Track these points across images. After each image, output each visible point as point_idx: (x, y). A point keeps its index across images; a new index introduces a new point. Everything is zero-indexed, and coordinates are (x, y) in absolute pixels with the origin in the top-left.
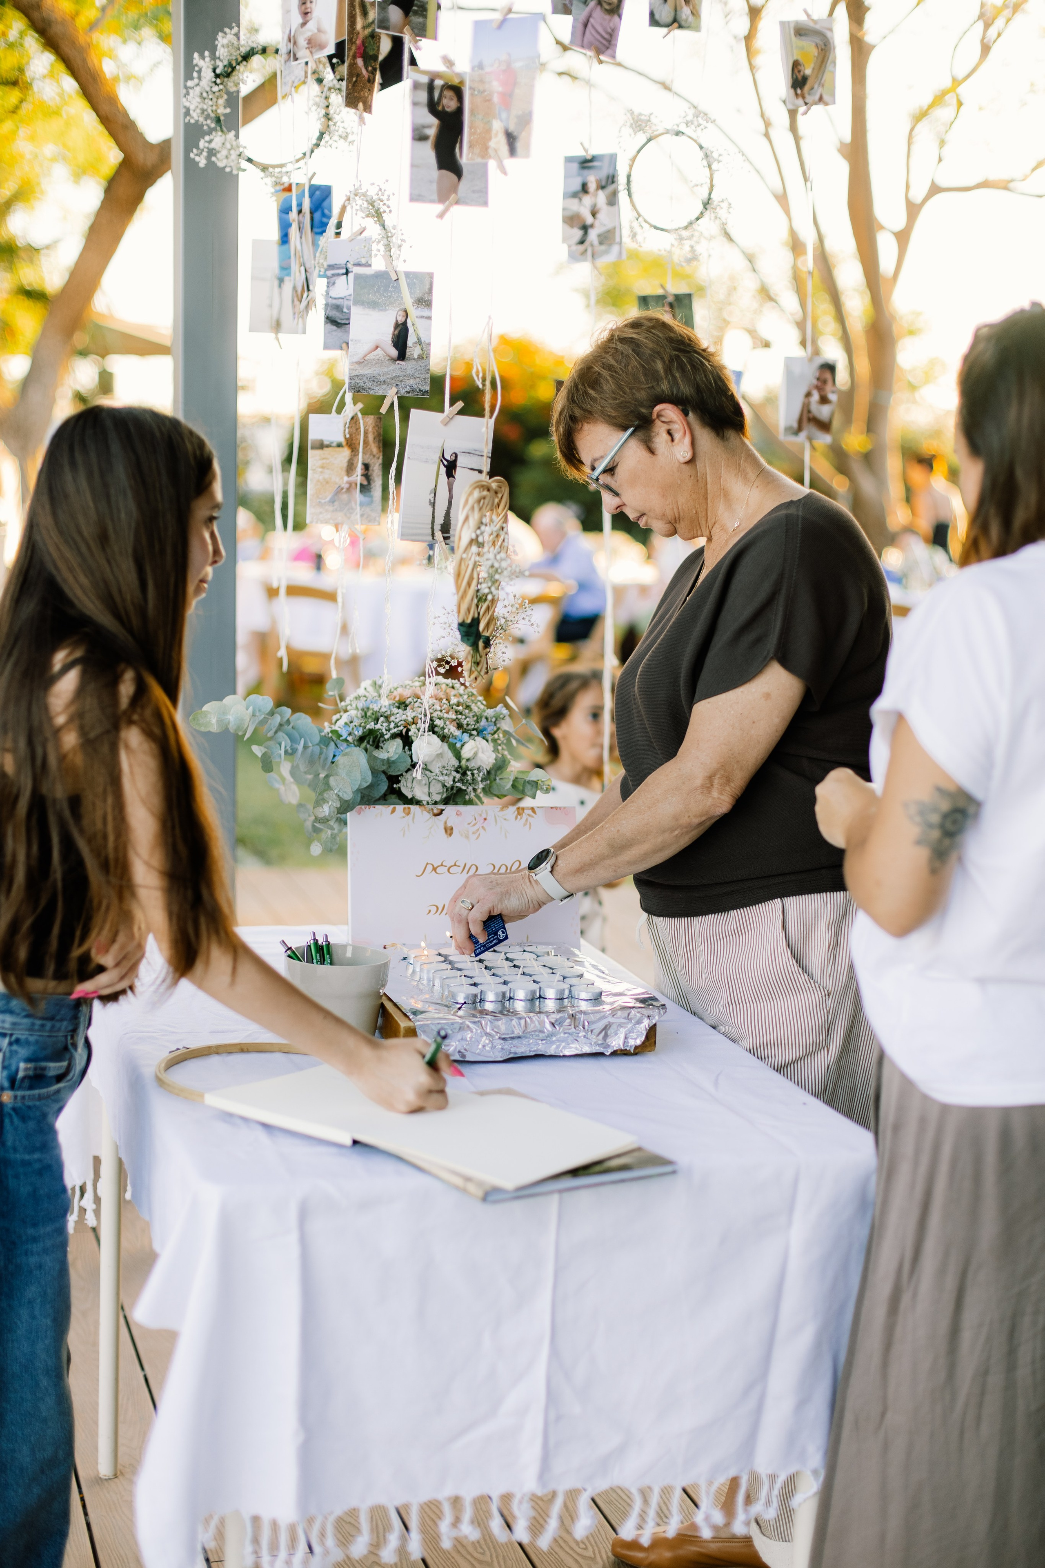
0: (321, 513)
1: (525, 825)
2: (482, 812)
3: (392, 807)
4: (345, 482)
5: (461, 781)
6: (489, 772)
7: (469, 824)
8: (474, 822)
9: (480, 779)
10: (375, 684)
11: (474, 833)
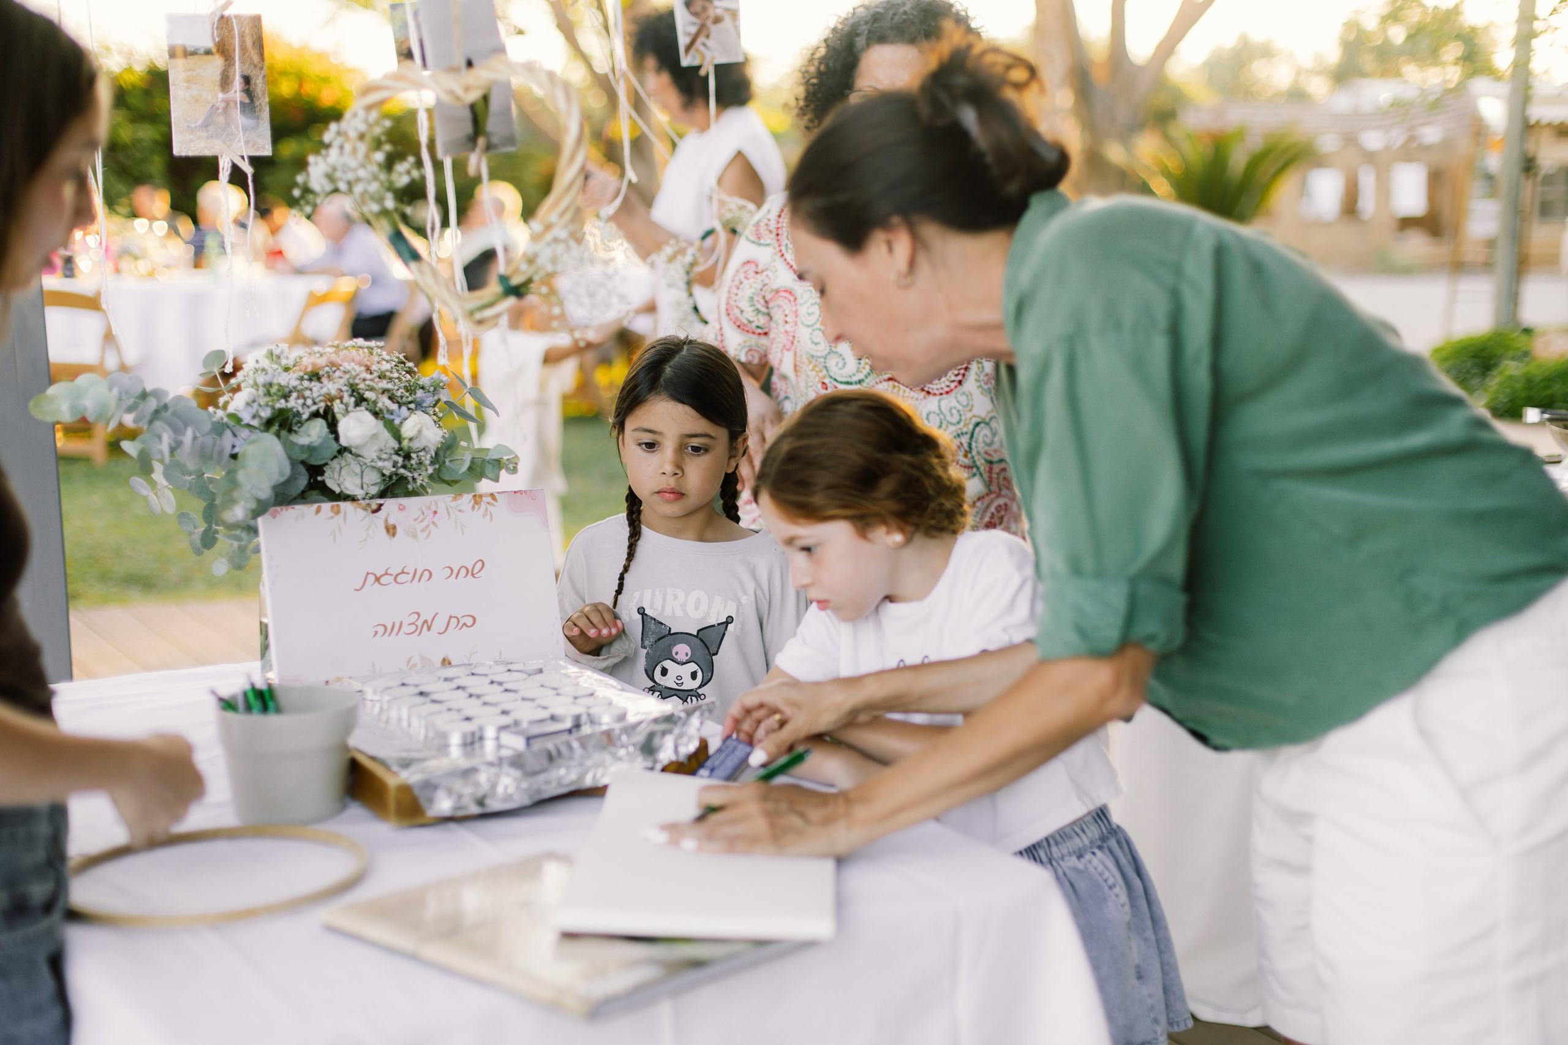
0: (191, 141)
1: (484, 516)
2: (431, 503)
3: (316, 506)
4: (219, 100)
5: (404, 467)
6: (436, 454)
7: (416, 520)
8: (422, 517)
9: (428, 462)
10: (272, 354)
11: (423, 531)
